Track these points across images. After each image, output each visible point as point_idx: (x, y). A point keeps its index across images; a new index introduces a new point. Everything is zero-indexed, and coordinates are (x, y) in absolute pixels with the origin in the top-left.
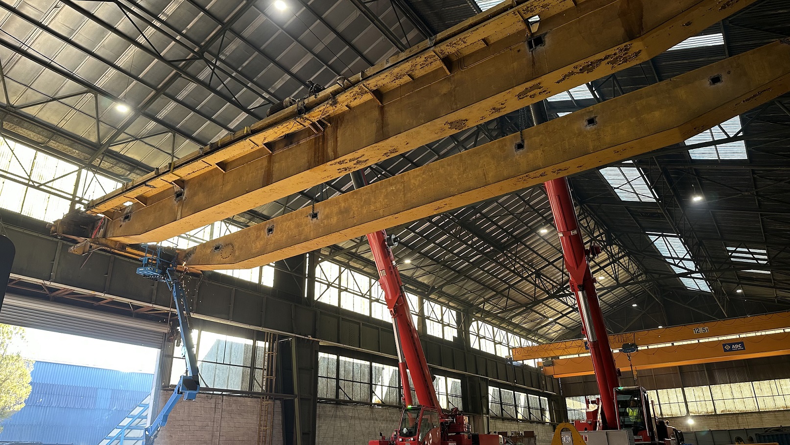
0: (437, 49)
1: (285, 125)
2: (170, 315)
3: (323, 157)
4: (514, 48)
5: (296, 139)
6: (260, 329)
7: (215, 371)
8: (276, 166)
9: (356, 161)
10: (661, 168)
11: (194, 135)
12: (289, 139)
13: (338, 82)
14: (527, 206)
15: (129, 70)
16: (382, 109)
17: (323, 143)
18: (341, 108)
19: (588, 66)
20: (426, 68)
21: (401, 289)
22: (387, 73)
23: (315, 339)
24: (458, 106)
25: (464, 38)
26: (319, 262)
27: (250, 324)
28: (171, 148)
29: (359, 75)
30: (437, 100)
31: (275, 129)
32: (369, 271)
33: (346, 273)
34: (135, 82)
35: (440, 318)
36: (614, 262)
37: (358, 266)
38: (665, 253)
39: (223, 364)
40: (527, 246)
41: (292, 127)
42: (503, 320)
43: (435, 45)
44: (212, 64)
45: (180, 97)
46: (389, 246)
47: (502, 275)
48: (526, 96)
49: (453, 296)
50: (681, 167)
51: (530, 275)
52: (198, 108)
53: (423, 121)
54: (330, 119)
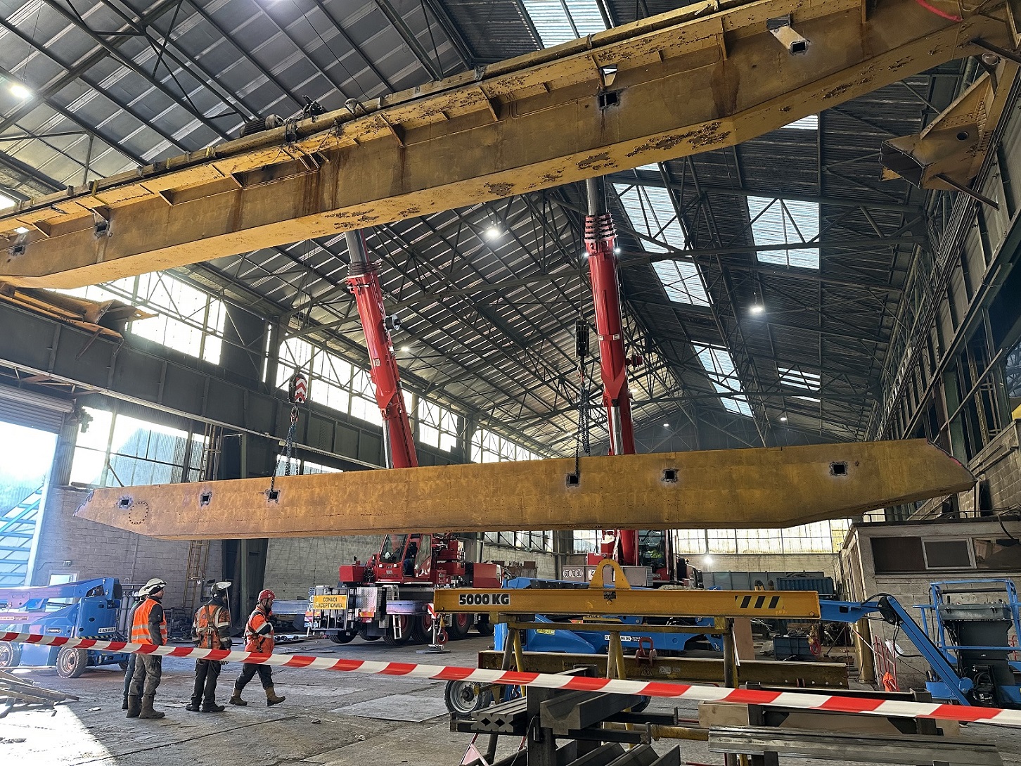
0: (486, 85)
1: (266, 153)
2: (73, 389)
3: (317, 204)
4: (582, 102)
5: (278, 174)
6: (200, 419)
7: (135, 469)
8: (247, 208)
9: (361, 217)
10: (722, 267)
11: (122, 142)
12: (269, 172)
13: (348, 106)
14: (561, 295)
15: (30, 34)
16: (403, 151)
17: (318, 185)
18: (347, 140)
19: (667, 141)
20: (468, 107)
21: (398, 385)
22: (415, 105)
23: (273, 438)
24: (504, 165)
25: (522, 78)
26: (285, 338)
27: (186, 412)
28: (85, 155)
29: (377, 101)
30: (477, 152)
31: (252, 156)
32: (352, 356)
33: (321, 356)
34: (37, 52)
35: (437, 424)
36: (650, 372)
37: (337, 348)
38: (709, 367)
39: (146, 460)
40: (554, 345)
41: (275, 156)
42: (513, 430)
43: (483, 79)
44: (159, 46)
45: (105, 85)
46: (388, 329)
47: (519, 377)
48: (589, 166)
49: (456, 398)
50: (744, 269)
51: (553, 380)
52: (130, 104)
53: (457, 178)
54: (330, 153)
